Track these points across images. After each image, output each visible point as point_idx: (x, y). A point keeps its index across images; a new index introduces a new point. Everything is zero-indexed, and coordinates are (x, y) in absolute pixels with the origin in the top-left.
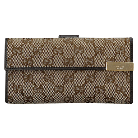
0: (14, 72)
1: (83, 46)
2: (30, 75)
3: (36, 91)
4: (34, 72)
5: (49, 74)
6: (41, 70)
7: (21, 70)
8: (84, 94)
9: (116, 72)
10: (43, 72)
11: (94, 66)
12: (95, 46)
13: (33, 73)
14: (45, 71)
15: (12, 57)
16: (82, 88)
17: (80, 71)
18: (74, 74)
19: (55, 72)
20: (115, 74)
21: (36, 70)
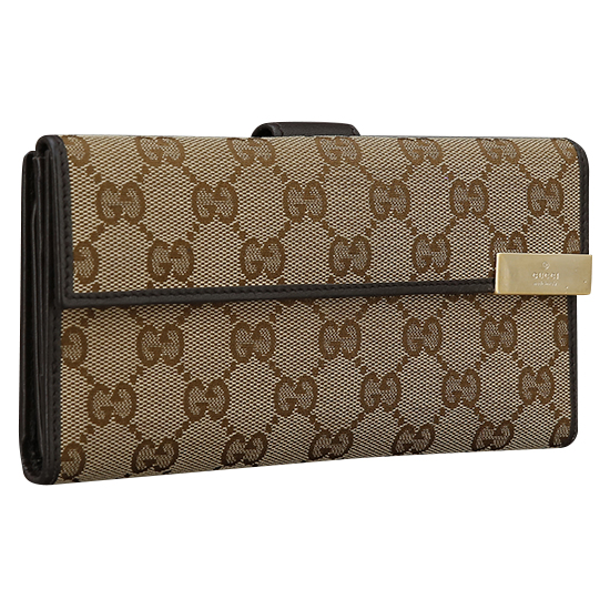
0: (91, 315)
1: (405, 177)
2: (169, 328)
3: (196, 411)
4: (187, 312)
5: (254, 322)
6: (216, 304)
7: (125, 307)
8: (397, 414)
9: (519, 304)
10: (227, 311)
11: (448, 275)
12: (451, 176)
13: (181, 320)
14: (235, 308)
15: (94, 237)
16: (390, 382)
17: (383, 303)
18: (359, 316)
19: (279, 309)
20: (514, 312)
21: (197, 304)
